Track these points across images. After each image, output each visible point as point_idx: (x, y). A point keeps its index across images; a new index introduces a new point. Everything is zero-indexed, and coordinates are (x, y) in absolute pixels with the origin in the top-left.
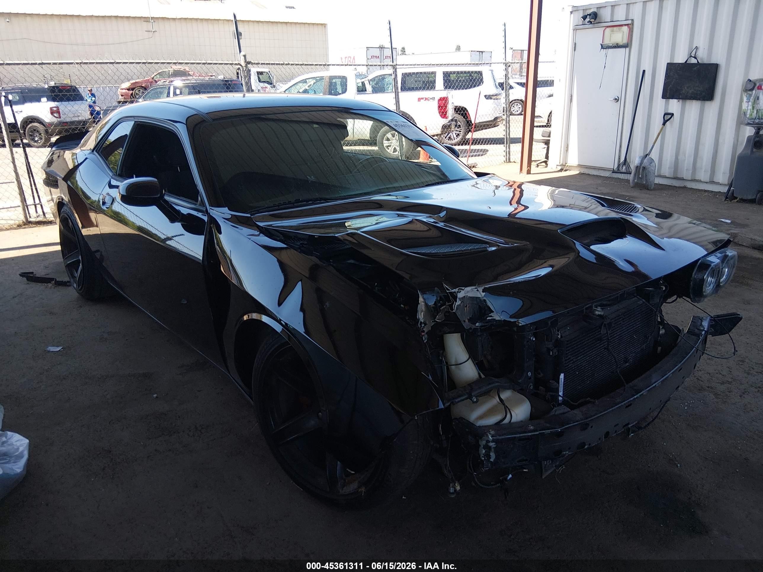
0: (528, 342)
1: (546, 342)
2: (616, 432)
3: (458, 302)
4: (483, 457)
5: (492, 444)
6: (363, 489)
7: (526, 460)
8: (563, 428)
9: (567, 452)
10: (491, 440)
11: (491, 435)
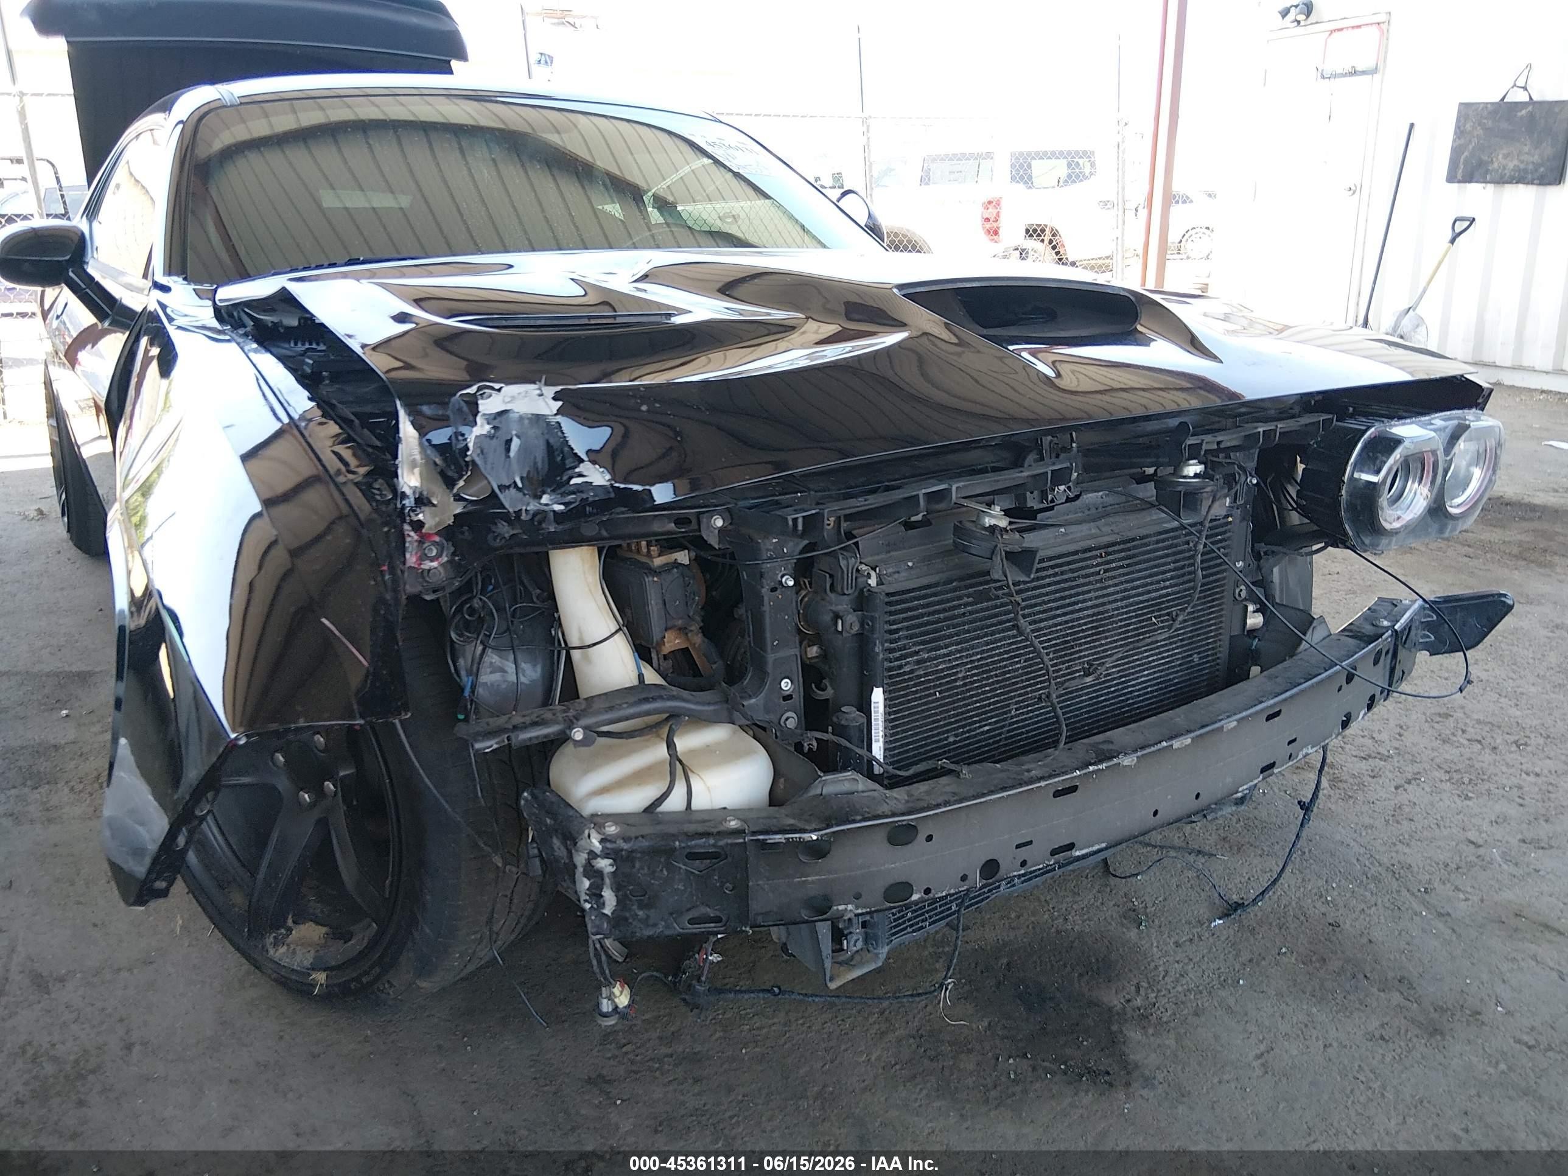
0: (774, 590)
1: (833, 596)
2: (1024, 864)
3: (482, 428)
4: (586, 901)
5: (604, 865)
6: (321, 977)
7: (717, 920)
8: (828, 831)
9: (850, 907)
10: (598, 851)
11: (600, 837)
